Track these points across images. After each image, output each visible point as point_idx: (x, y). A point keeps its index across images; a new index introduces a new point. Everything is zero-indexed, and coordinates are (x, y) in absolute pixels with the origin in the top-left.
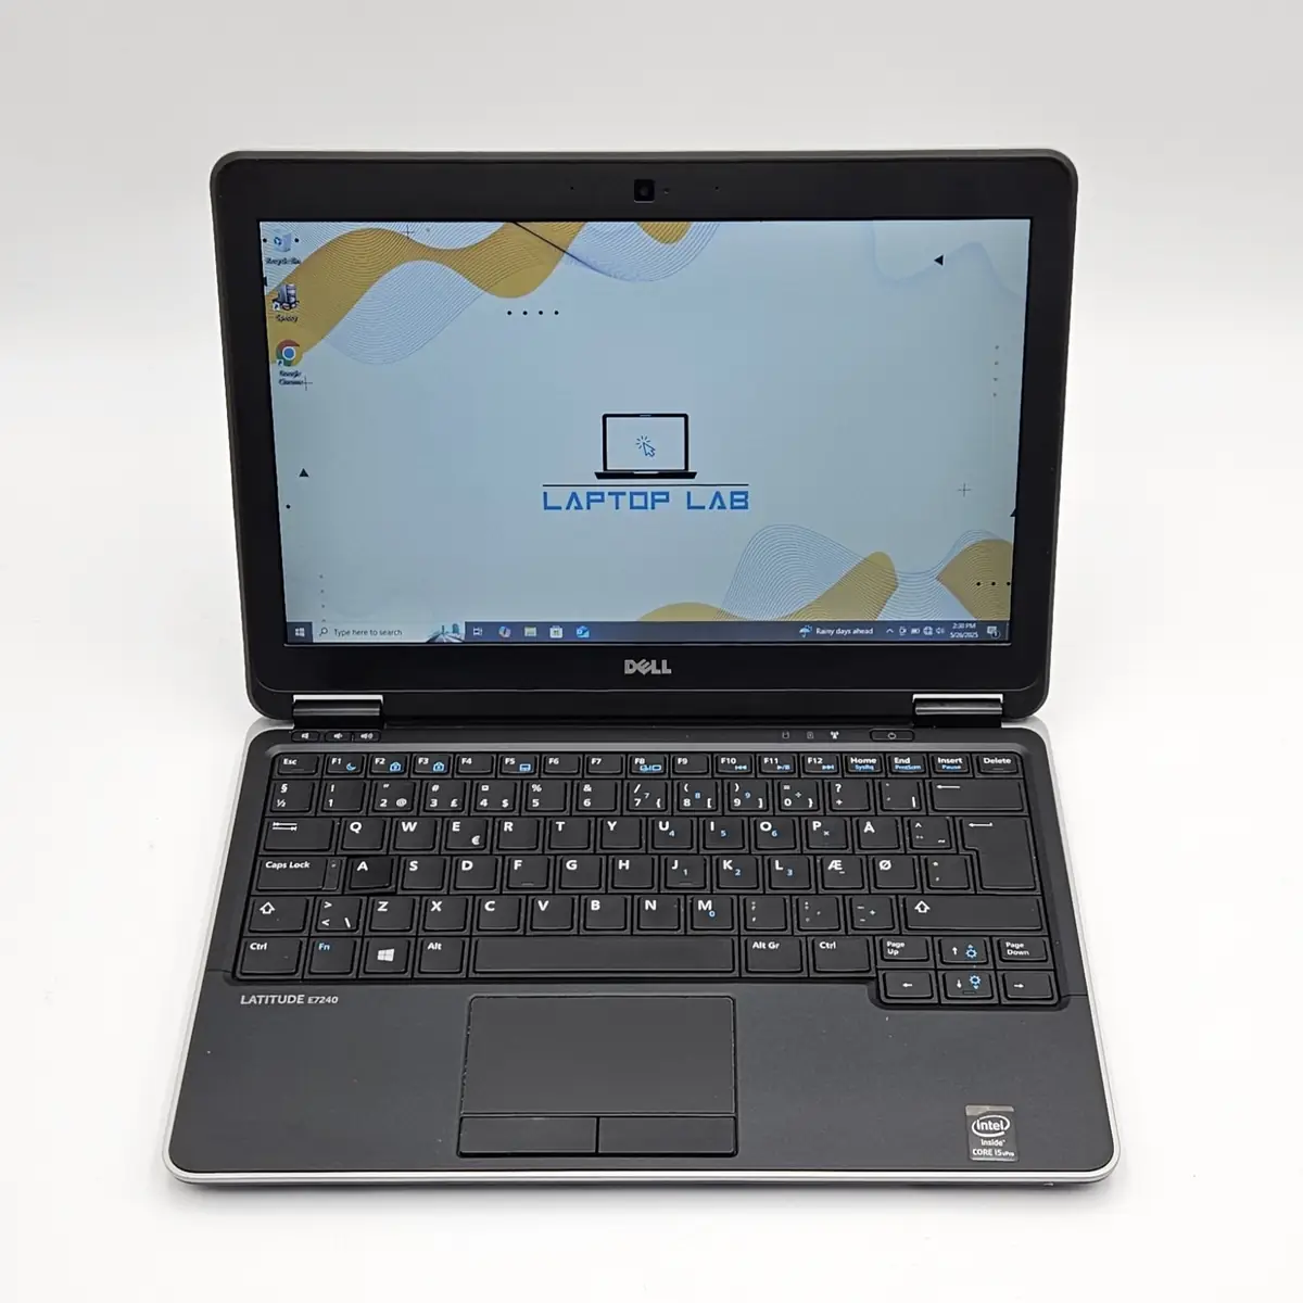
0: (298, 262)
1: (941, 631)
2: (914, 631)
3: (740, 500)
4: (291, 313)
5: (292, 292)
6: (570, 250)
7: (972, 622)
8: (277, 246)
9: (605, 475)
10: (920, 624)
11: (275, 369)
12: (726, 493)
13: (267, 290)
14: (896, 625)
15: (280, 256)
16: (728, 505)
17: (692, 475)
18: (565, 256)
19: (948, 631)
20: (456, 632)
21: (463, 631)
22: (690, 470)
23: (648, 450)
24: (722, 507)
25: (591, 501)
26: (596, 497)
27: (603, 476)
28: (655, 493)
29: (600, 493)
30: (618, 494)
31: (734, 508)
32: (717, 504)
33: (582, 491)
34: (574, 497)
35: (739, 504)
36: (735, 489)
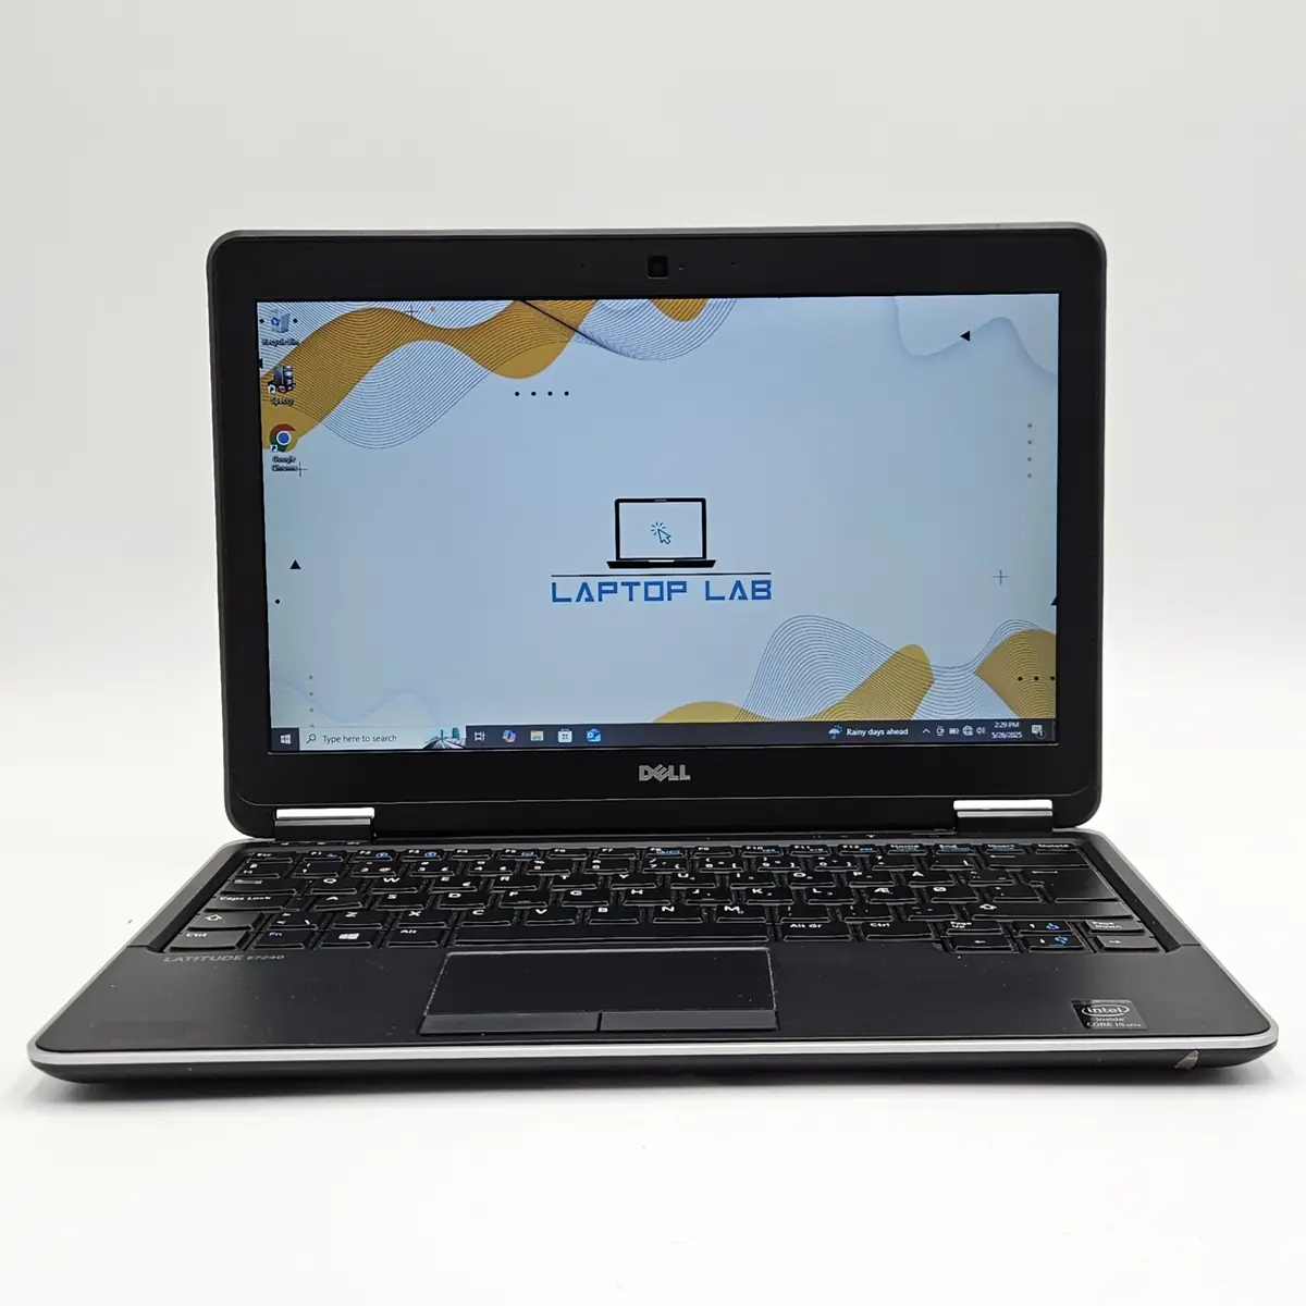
0: (296, 343)
1: (981, 730)
2: (953, 731)
3: (762, 590)
4: (287, 395)
5: (289, 374)
6: (581, 328)
7: (1015, 721)
8: (273, 326)
9: (618, 564)
10: (960, 724)
11: (269, 454)
12: (747, 580)
13: (262, 373)
14: (933, 724)
15: (277, 337)
16: (749, 595)
17: (711, 564)
18: (576, 334)
19: (989, 730)
20: (456, 737)
21: (463, 737)
22: (708, 559)
23: (664, 537)
24: (742, 598)
25: (602, 592)
26: (607, 588)
27: (616, 565)
28: (673, 583)
29: (612, 584)
30: (632, 584)
31: (756, 598)
32: (738, 594)
33: (593, 581)
34: (585, 587)
35: (761, 594)
36: (760, 577)
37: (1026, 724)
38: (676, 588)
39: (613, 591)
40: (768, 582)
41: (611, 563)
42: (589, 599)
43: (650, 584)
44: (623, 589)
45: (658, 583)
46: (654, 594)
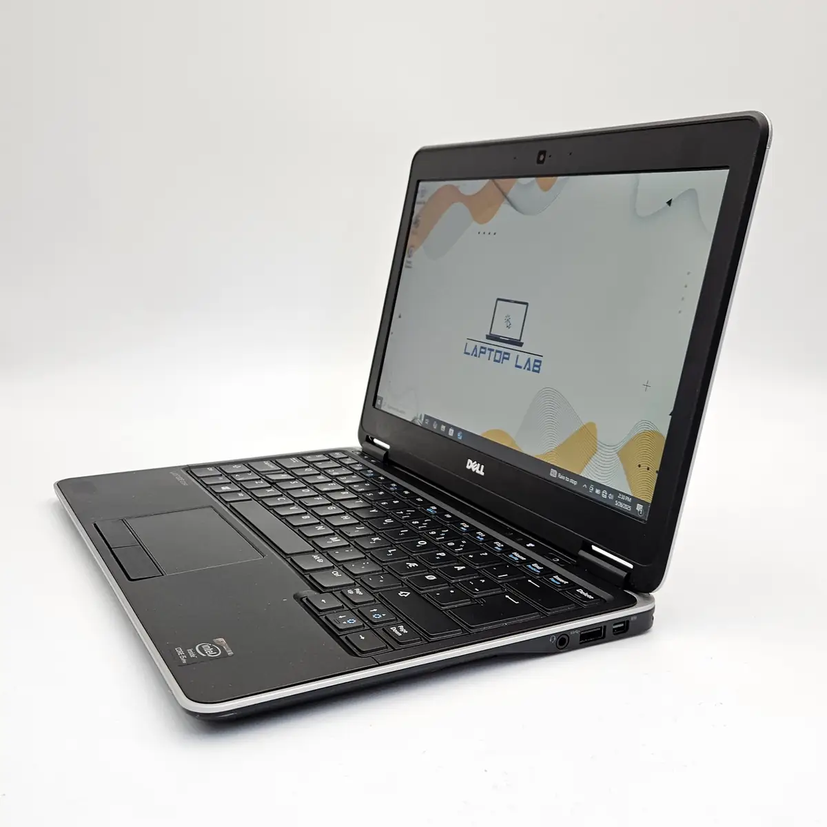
0: (425, 203)
1: (611, 497)
2: (598, 491)
3: (536, 367)
4: (417, 230)
7: (630, 496)
9: (490, 337)
10: (602, 487)
11: (406, 259)
12: (533, 358)
14: (589, 482)
16: (531, 369)
17: (521, 344)
18: (506, 201)
19: (616, 498)
20: (421, 418)
21: (423, 420)
22: (521, 341)
23: (509, 324)
24: (529, 369)
25: (481, 352)
26: (483, 350)
27: (489, 337)
28: (506, 353)
29: (485, 348)
30: (491, 350)
31: (534, 371)
32: (527, 367)
33: (479, 345)
34: (476, 348)
35: (536, 369)
36: (538, 358)
37: (635, 501)
38: (506, 357)
39: (484, 353)
40: (540, 362)
41: (487, 336)
42: (476, 356)
43: (497, 351)
44: (488, 352)
45: (500, 352)
46: (497, 358)
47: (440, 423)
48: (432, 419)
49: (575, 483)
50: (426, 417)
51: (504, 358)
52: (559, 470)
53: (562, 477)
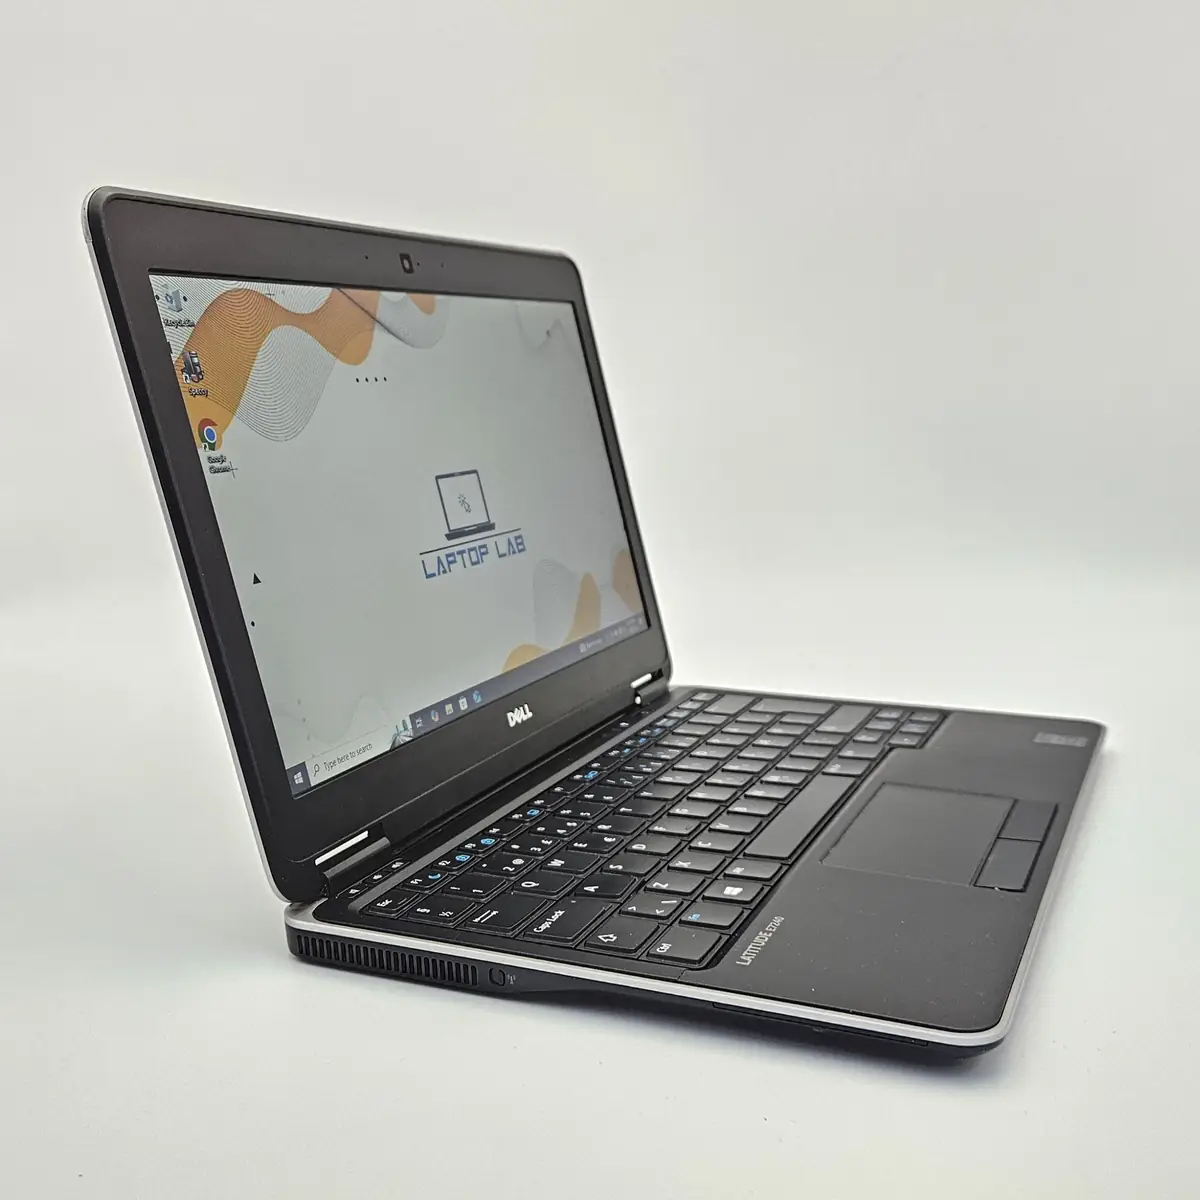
0: (193, 325)
2: (616, 633)
3: (518, 545)
4: (201, 385)
5: (196, 360)
6: (378, 317)
7: (633, 618)
8: (169, 304)
9: (452, 535)
10: (616, 627)
11: (203, 454)
12: (512, 536)
13: (175, 357)
15: (175, 316)
16: (517, 551)
17: (492, 527)
19: (627, 628)
20: (406, 729)
21: (410, 726)
22: (491, 522)
23: (467, 506)
24: (514, 552)
25: (450, 563)
26: (450, 559)
27: (450, 537)
28: (480, 547)
29: (452, 555)
30: (461, 553)
31: (520, 551)
32: (511, 550)
33: (442, 554)
34: (439, 561)
35: (521, 547)
36: (516, 534)
37: (636, 618)
38: (483, 551)
39: (454, 561)
40: (520, 537)
41: (446, 535)
42: (445, 572)
43: (470, 550)
44: (459, 558)
45: (474, 549)
46: (474, 559)
47: (439, 707)
48: (424, 713)
49: (599, 641)
50: (413, 717)
51: (484, 554)
52: (584, 641)
53: (589, 645)
